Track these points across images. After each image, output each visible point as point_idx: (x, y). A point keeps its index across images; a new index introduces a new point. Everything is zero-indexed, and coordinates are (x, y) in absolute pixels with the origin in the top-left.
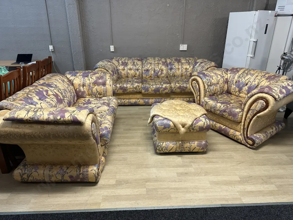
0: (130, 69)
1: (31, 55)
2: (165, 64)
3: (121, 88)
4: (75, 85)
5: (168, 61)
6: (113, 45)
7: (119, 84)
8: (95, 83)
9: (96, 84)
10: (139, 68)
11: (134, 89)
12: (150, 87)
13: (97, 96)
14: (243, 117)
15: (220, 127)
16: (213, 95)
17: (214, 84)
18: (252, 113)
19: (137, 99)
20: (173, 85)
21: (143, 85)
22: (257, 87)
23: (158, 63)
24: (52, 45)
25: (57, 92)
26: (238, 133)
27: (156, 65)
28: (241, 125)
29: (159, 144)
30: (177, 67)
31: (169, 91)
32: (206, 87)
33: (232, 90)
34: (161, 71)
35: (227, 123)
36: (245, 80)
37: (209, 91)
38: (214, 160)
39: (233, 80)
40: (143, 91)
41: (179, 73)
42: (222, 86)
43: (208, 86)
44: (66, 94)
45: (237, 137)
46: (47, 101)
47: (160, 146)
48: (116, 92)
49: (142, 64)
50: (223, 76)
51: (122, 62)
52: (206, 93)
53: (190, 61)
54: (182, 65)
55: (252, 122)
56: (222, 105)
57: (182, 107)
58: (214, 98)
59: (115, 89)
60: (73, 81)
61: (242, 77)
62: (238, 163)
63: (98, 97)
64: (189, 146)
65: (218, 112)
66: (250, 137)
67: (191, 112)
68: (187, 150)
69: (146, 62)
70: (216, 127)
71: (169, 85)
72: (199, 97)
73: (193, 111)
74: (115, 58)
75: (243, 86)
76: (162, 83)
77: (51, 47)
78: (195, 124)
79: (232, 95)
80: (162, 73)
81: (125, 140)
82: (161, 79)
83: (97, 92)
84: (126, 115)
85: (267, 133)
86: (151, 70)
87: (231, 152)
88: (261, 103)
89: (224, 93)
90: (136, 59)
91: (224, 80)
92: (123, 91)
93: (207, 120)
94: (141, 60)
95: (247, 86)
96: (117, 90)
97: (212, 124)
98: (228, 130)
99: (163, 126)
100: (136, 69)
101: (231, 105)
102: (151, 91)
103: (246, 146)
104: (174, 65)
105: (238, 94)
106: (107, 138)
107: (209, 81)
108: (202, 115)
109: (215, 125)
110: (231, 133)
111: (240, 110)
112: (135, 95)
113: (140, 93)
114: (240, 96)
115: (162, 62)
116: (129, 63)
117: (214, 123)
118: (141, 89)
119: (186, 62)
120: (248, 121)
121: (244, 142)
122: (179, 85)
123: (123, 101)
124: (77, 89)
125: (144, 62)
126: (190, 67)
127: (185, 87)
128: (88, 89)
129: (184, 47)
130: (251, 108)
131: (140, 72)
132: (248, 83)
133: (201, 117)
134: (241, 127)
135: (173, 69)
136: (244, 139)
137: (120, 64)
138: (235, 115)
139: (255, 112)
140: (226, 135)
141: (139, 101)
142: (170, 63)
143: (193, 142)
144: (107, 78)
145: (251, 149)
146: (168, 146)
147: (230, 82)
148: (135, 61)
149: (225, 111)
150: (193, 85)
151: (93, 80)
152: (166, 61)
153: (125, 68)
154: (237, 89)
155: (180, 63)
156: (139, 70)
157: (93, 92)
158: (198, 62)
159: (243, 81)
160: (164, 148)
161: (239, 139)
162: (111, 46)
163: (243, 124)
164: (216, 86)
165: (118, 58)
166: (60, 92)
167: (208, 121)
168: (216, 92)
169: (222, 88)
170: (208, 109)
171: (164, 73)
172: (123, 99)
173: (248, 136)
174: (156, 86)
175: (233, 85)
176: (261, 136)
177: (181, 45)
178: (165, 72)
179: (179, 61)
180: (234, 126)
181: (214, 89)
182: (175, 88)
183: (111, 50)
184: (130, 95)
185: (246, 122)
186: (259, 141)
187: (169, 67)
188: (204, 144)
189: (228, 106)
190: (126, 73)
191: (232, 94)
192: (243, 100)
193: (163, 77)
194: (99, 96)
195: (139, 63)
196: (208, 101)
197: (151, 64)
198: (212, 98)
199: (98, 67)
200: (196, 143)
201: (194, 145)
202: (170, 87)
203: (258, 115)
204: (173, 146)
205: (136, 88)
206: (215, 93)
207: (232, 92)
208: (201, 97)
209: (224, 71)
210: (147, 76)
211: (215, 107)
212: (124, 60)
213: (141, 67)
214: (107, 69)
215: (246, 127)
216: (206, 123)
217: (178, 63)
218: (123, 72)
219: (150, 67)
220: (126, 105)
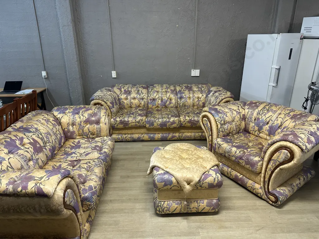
0: (134, 98)
1: (21, 82)
2: (174, 92)
3: (121, 122)
4: (62, 124)
5: (178, 89)
6: (115, 71)
7: (120, 118)
8: (87, 121)
9: (88, 123)
10: (144, 97)
11: (136, 123)
12: (156, 121)
13: (90, 136)
14: (263, 168)
15: (236, 176)
16: (228, 135)
17: (229, 122)
18: (274, 165)
19: (141, 134)
20: (182, 118)
21: (147, 119)
22: (280, 127)
23: (166, 92)
24: (45, 71)
25: (36, 139)
26: (257, 186)
27: (164, 93)
28: (261, 177)
29: (160, 205)
30: (188, 95)
31: (177, 125)
32: (219, 126)
33: (250, 129)
34: (169, 100)
35: (244, 173)
36: (266, 118)
37: (222, 130)
38: (227, 224)
39: (252, 117)
40: (147, 126)
41: (190, 102)
42: (238, 124)
43: (222, 125)
44: (49, 139)
45: (257, 190)
46: (19, 154)
47: (160, 206)
48: (116, 126)
49: (148, 92)
50: (240, 112)
51: (125, 90)
52: (219, 133)
53: (203, 89)
54: (193, 94)
55: (274, 175)
56: (237, 150)
57: (189, 155)
58: (229, 139)
59: (114, 124)
60: (61, 120)
61: (262, 114)
62: (257, 229)
63: (90, 138)
64: (196, 206)
65: (234, 158)
66: (272, 192)
67: (199, 162)
68: (194, 211)
69: (152, 90)
70: (231, 175)
71: (177, 118)
72: (211, 137)
73: (202, 161)
74: (116, 85)
75: (264, 125)
76: (170, 116)
77: (44, 74)
78: (203, 180)
79: (251, 135)
80: (170, 103)
81: (121, 193)
82: (170, 110)
83: (90, 132)
84: (127, 155)
85: (294, 185)
86: (157, 100)
87: (248, 211)
88: (284, 153)
89: (241, 131)
90: (141, 87)
91: (241, 117)
92: (124, 126)
93: (218, 174)
94: (147, 88)
95: (268, 125)
96: (116, 124)
97: (227, 171)
98: (246, 180)
99: (163, 183)
100: (140, 99)
101: (249, 150)
102: (156, 126)
103: (268, 202)
104: (184, 93)
105: (257, 133)
106: (90, 202)
107: (222, 119)
108: (212, 167)
109: (230, 173)
110: (249, 184)
111: (260, 159)
112: (139, 130)
113: (144, 127)
114: (261, 136)
115: (171, 90)
116: (132, 92)
117: (230, 169)
118: (145, 123)
119: (198, 90)
120: (270, 173)
121: (264, 197)
122: (188, 118)
123: (124, 136)
124: (65, 129)
125: (150, 90)
126: (203, 96)
127: (196, 121)
128: (78, 129)
129: (195, 73)
130: (273, 158)
131: (145, 101)
132: (269, 121)
133: (210, 171)
134: (261, 179)
135: (183, 98)
136: (265, 193)
137: (123, 92)
138: (253, 164)
139: (277, 163)
140: (243, 186)
141: (143, 137)
142: (180, 91)
143: (202, 201)
144: (102, 115)
145: (273, 207)
146: (170, 207)
147: (248, 119)
148: (140, 89)
149: (241, 158)
150: (204, 123)
151: (84, 118)
152: (175, 89)
153: (129, 97)
154: (257, 128)
155: (191, 91)
156: (144, 100)
157: (85, 132)
158: (212, 91)
159: (263, 119)
160: (166, 209)
161: (259, 193)
162: (112, 72)
163: (263, 175)
164: (231, 125)
165: (120, 86)
166: (40, 138)
167: (219, 176)
168: (231, 131)
169: (238, 127)
170: (222, 154)
171: (172, 103)
172: (124, 135)
173: (270, 190)
174: (163, 120)
175: (251, 122)
176: (285, 190)
177: (192, 70)
178: (173, 101)
179: (190, 89)
180: (253, 177)
181: (229, 127)
182: (184, 122)
183: (113, 76)
184: (133, 130)
185: (267, 173)
186: (283, 198)
187: (179, 95)
188: (215, 204)
189: (245, 151)
190: (129, 103)
191: (251, 133)
192: (263, 142)
193: (172, 107)
194: (91, 136)
195: (145, 91)
196: (221, 143)
197: (158, 92)
198: (226, 140)
199: (95, 98)
200: (205, 201)
201: (202, 205)
202: (179, 121)
203: (281, 167)
204: (176, 206)
205: (139, 122)
206: (230, 133)
207: (251, 131)
208: (213, 137)
209: (240, 105)
210: (153, 106)
211: (230, 152)
212: (127, 88)
213: (146, 96)
214: (105, 101)
215: (267, 179)
216: (216, 178)
217: (188, 91)
218: (125, 102)
219: (157, 96)
220: (128, 140)
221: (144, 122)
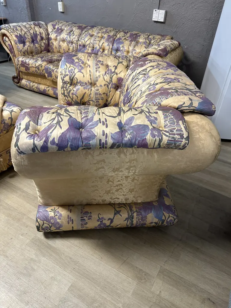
0: (63, 41)
2: (112, 39)
3: (23, 64)
5: (119, 35)
6: (61, 2)
7: (22, 58)
10: (73, 41)
11: (36, 69)
17: (81, 83)
19: (47, 87)
21: (46, 66)
27: (97, 39)
30: (126, 48)
34: (101, 50)
49: (80, 34)
51: (58, 28)
54: (134, 47)
86: (87, 47)
90: (78, 26)
92: (26, 70)
94: (83, 28)
100: (69, 42)
104: (123, 43)
113: (44, 76)
115: (109, 36)
116: (64, 31)
118: (44, 71)
119: (144, 43)
123: (32, 84)
125: (84, 32)
129: (158, 15)
131: (73, 47)
135: (120, 50)
137: (55, 30)
141: (49, 90)
142: (119, 39)
152: (114, 36)
153: (58, 37)
155: (133, 42)
156: (73, 44)
164: (84, 88)
172: (32, 82)
179: (135, 39)
183: (59, 9)
187: (115, 46)
190: (58, 47)
195: (77, 31)
197: (91, 36)
199: (2, 27)
212: (61, 25)
213: (76, 39)
217: (130, 41)
218: (55, 43)
219: (87, 42)
220: (35, 91)
221: (43, 69)
